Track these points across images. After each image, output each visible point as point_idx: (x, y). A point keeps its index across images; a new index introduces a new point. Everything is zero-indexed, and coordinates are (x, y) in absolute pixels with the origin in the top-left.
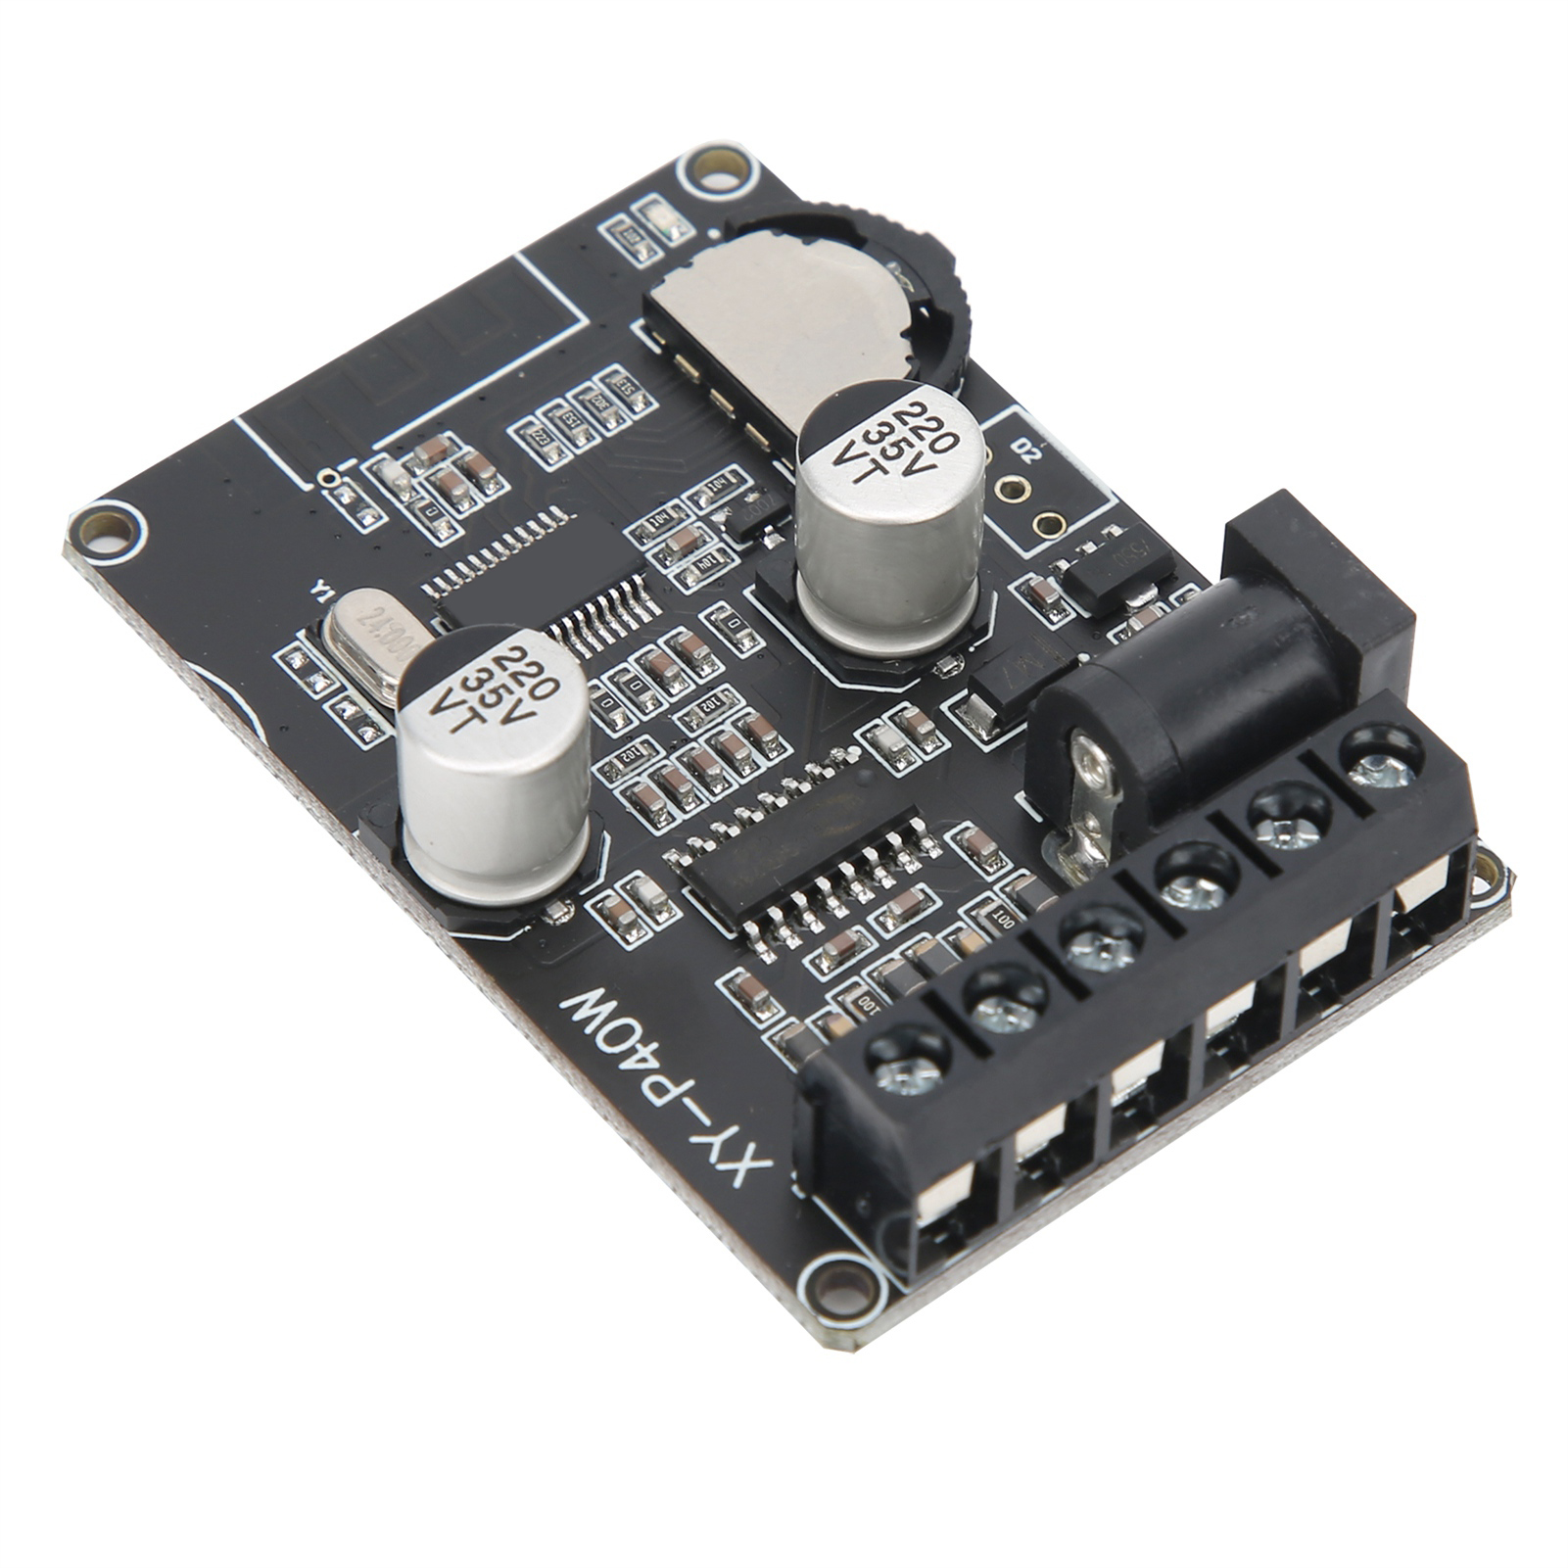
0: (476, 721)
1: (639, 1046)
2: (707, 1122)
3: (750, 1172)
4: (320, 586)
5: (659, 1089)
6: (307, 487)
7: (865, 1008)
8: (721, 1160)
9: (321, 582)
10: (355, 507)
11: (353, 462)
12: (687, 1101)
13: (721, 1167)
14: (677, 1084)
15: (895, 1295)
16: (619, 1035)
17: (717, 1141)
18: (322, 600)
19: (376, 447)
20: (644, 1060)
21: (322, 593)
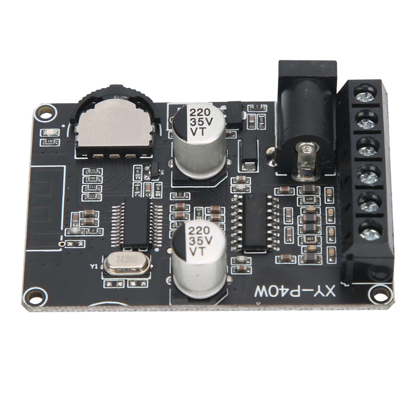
0: (204, 249)
1: (280, 289)
2: (312, 290)
3: (333, 291)
4: (92, 266)
5: (295, 293)
6: (61, 250)
7: (311, 240)
8: (325, 294)
9: (91, 265)
10: (76, 244)
11: (62, 236)
12: (303, 290)
13: (327, 295)
14: (297, 289)
15: (391, 286)
16: (273, 291)
17: (319, 291)
18: (96, 268)
19: (62, 229)
20: (284, 291)
21: (95, 267)
